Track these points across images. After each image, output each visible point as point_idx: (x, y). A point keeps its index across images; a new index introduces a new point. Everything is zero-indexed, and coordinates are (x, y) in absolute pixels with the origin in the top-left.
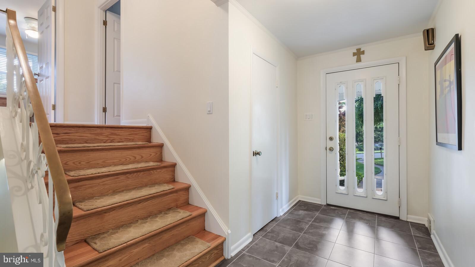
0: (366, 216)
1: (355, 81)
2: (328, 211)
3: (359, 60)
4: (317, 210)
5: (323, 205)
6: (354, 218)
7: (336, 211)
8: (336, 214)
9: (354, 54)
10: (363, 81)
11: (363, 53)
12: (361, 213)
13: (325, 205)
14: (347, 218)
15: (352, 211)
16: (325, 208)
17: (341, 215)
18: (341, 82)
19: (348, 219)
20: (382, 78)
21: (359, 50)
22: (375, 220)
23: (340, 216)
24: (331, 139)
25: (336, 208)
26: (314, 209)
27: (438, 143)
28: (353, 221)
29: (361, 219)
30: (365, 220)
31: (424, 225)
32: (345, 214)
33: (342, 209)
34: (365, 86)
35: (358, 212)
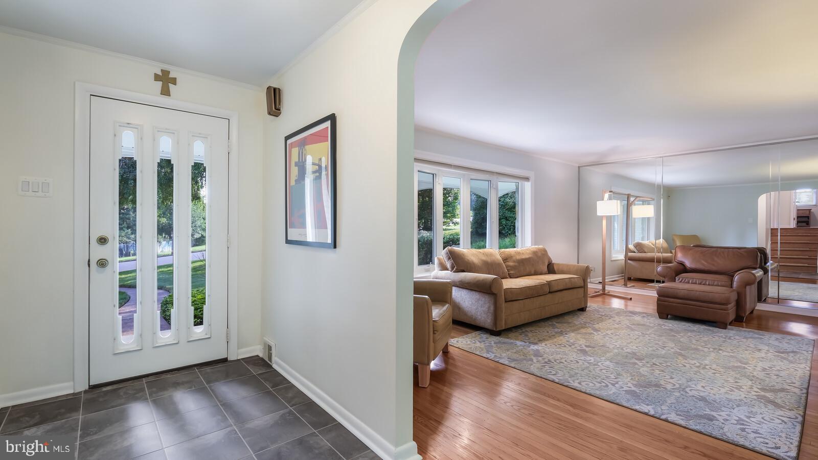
0: (181, 377)
1: (159, 130)
2: (101, 400)
3: (166, 92)
4: (75, 409)
5: (82, 392)
6: (164, 388)
7: (121, 392)
8: (124, 397)
9: (157, 78)
10: (174, 133)
11: (174, 81)
12: (169, 376)
13: (85, 392)
14: (151, 395)
15: (151, 379)
16: (89, 396)
17: (136, 394)
18: (128, 124)
19: (154, 395)
20: (206, 136)
21: (165, 73)
22: (199, 377)
23: (136, 396)
24: (103, 241)
25: (115, 387)
26: (63, 410)
27: (288, 242)
28: (166, 394)
29: (176, 385)
30: (183, 383)
31: (258, 356)
32: (142, 390)
33: (130, 382)
34: (178, 143)
35: (164, 376)
